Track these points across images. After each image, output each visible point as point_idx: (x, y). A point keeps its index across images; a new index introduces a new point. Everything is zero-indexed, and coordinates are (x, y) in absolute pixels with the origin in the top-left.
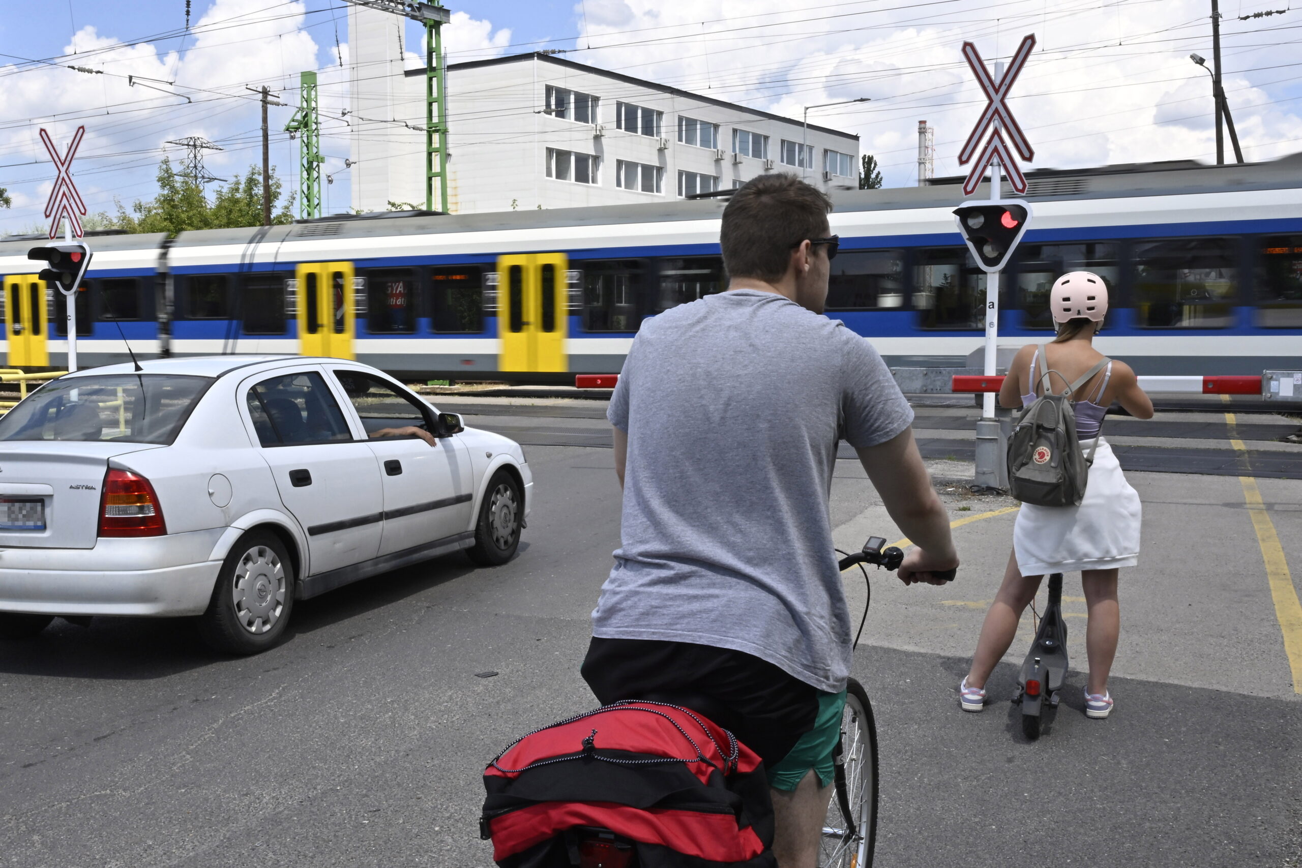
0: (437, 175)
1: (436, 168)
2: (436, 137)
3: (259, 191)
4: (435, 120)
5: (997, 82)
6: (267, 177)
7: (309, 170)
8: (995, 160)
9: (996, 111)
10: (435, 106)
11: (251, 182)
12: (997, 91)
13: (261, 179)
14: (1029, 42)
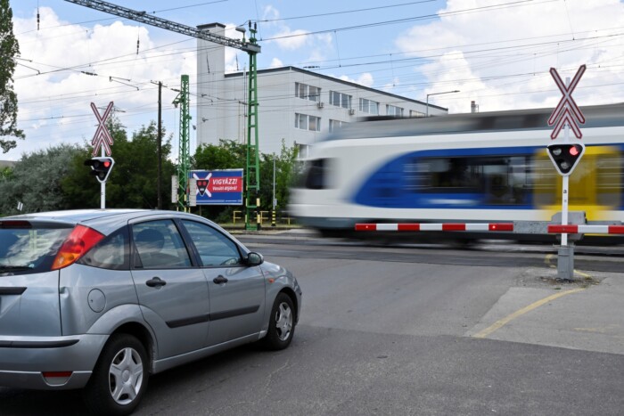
0: (253, 126)
1: (253, 123)
2: (253, 108)
3: (155, 133)
4: (253, 100)
5: (567, 87)
6: (160, 126)
7: (184, 123)
8: (567, 123)
9: (567, 100)
10: (253, 93)
11: (151, 128)
12: (567, 91)
13: (156, 127)
14: (583, 68)
